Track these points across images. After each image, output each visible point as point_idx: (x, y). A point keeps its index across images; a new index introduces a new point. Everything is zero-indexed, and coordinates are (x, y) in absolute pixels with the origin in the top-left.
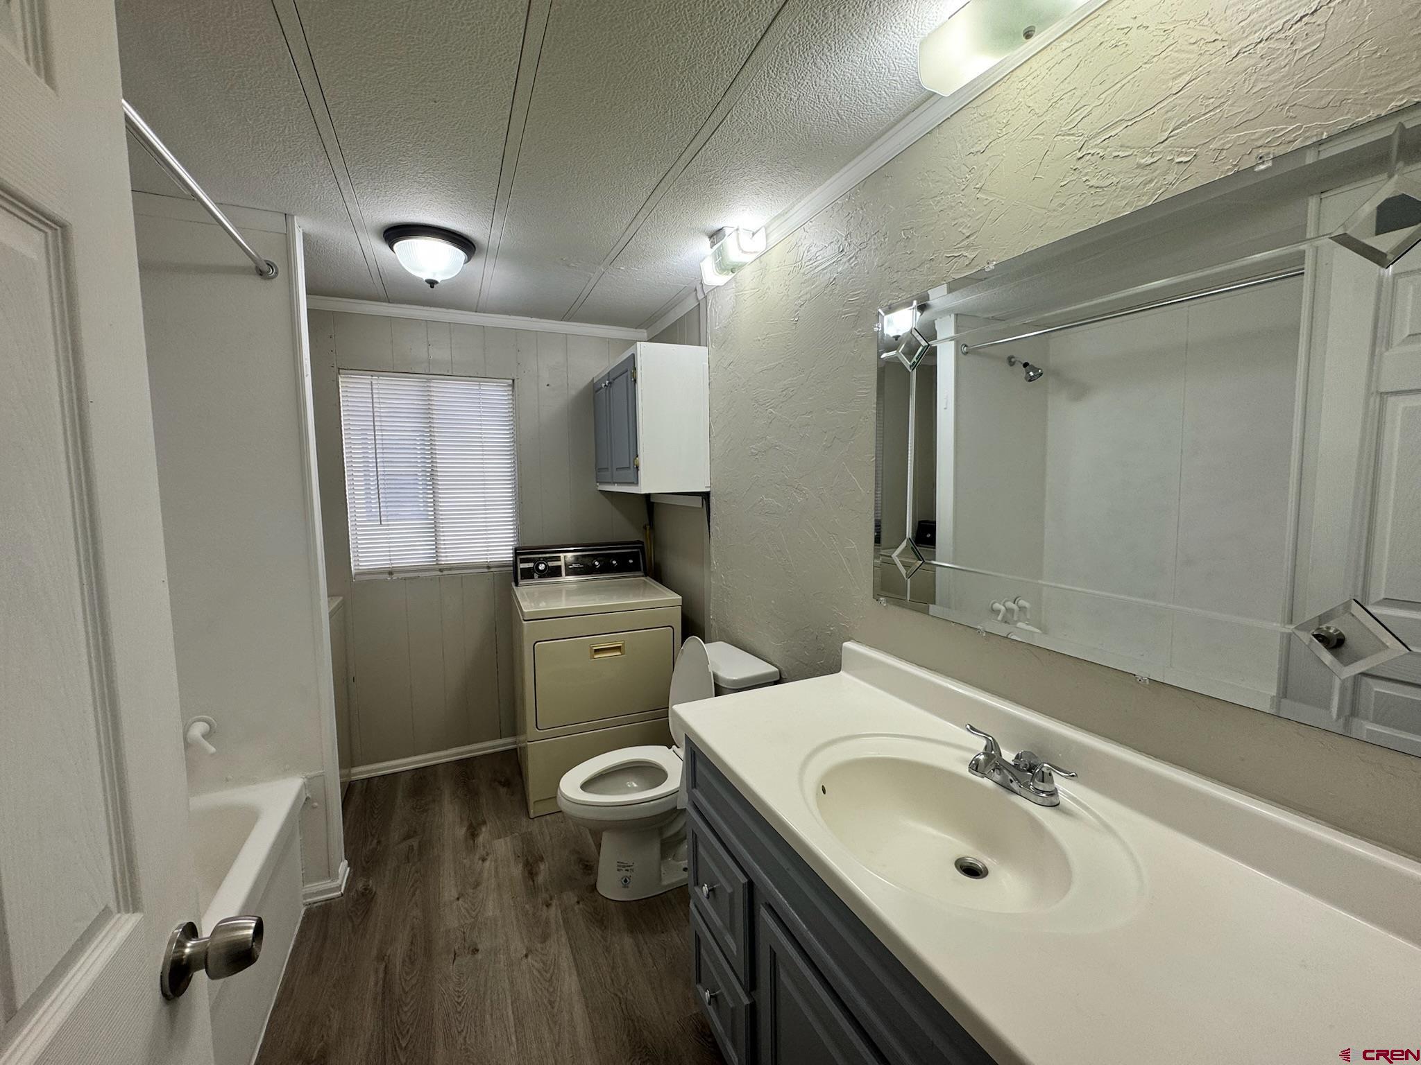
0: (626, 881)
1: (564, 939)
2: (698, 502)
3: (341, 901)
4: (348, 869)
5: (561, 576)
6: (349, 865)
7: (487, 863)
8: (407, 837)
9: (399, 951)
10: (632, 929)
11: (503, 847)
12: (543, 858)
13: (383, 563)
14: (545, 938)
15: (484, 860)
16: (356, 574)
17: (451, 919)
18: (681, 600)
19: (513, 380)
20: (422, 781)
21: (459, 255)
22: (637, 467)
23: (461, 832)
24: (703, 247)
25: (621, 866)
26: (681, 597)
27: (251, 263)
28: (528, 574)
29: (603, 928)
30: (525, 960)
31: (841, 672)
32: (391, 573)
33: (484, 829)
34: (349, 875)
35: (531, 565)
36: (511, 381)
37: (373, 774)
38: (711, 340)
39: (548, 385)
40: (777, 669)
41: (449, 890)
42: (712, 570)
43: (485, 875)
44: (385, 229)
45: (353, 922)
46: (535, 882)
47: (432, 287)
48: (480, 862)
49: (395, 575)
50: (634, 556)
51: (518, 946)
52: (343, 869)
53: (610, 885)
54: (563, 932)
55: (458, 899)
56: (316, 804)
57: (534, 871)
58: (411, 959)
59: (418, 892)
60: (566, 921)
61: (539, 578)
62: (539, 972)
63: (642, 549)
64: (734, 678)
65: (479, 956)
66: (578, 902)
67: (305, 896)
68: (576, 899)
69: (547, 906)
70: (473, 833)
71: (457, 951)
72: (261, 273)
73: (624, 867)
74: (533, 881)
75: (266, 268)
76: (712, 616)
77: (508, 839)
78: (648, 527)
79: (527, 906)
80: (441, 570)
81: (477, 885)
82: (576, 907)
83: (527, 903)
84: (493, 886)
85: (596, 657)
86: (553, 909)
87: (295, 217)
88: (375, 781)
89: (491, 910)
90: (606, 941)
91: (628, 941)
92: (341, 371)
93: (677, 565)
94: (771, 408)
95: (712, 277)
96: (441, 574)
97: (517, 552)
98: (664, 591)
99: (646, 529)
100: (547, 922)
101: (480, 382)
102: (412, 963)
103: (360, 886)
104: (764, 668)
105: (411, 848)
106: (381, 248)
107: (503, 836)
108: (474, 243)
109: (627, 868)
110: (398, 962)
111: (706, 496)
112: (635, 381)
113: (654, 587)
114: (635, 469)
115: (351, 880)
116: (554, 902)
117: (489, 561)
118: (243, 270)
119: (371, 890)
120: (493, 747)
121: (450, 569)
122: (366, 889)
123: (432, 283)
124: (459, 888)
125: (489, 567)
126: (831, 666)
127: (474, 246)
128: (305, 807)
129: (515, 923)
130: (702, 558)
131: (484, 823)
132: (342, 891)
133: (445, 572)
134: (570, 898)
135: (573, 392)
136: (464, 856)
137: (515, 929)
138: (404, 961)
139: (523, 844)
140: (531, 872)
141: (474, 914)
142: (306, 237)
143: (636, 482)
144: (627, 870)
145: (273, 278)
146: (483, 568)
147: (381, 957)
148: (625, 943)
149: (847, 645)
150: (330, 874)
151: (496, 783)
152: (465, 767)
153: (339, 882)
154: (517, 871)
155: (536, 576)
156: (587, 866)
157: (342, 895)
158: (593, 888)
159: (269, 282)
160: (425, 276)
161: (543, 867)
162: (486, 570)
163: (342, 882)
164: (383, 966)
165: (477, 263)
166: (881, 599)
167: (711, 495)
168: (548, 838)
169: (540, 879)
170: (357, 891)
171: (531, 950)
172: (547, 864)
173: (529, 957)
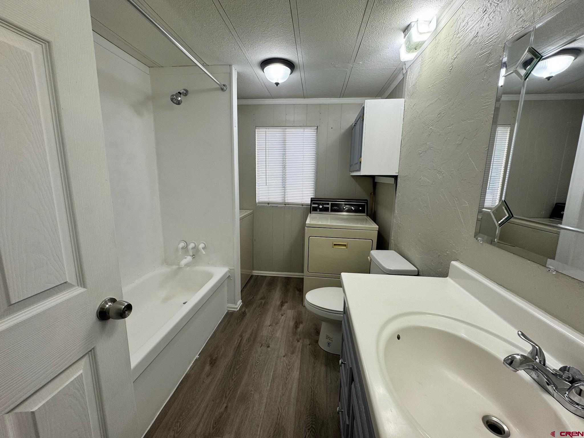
0: (329, 344)
1: (299, 356)
2: (392, 180)
3: (237, 313)
4: (242, 303)
5: (329, 212)
6: (242, 302)
7: (283, 317)
8: (262, 299)
9: (246, 336)
10: (327, 365)
11: (290, 313)
12: (302, 323)
13: (266, 200)
14: (293, 353)
15: (282, 315)
16: (258, 203)
17: (265, 332)
18: (378, 228)
19: (317, 127)
20: (273, 280)
21: (288, 70)
22: (361, 162)
23: (278, 303)
25: (328, 337)
26: (378, 227)
27: (218, 86)
28: (315, 209)
29: (315, 359)
30: (283, 358)
31: (448, 278)
32: (268, 204)
33: (286, 304)
34: (242, 305)
35: (317, 205)
36: (316, 127)
37: (259, 274)
38: (406, 95)
39: (332, 128)
40: (417, 269)
41: (268, 322)
42: (395, 215)
43: (281, 321)
44: (261, 63)
45: (237, 321)
46: (297, 331)
47: (277, 86)
48: (281, 316)
49: (270, 204)
50: (363, 206)
51: (282, 352)
52: (240, 303)
53: (323, 343)
54: (300, 354)
55: (269, 326)
56: (232, 278)
57: (298, 326)
58: (249, 340)
59: (258, 318)
60: (302, 350)
61: (319, 211)
62: (286, 365)
63: (367, 203)
64: (391, 269)
65: (269, 349)
66: (309, 345)
67: (228, 307)
68: (309, 343)
69: (298, 341)
70: (282, 305)
71: (263, 344)
72: (222, 89)
73: (329, 338)
74: (296, 330)
75: (223, 87)
76: (393, 239)
77: (293, 311)
78: (372, 194)
79: (291, 338)
80: (285, 204)
81: (277, 323)
82: (308, 346)
83: (291, 337)
84: (282, 326)
85: (334, 247)
86: (299, 343)
87: (233, 66)
88: (259, 277)
89: (278, 334)
90: (315, 364)
91: (323, 368)
92: (256, 127)
93: (383, 213)
94: (430, 126)
96: (285, 206)
97: (312, 200)
98: (370, 222)
99: (371, 194)
100: (295, 347)
101: (304, 128)
102: (249, 342)
103: (243, 310)
104: (410, 267)
105: (261, 303)
106: (259, 71)
107: (291, 309)
109: (330, 339)
110: (245, 339)
111: (396, 177)
112: (363, 120)
114: (360, 164)
115: (241, 307)
116: (301, 341)
117: (303, 202)
118: (215, 89)
119: (246, 313)
120: (299, 276)
121: (288, 204)
122: (244, 312)
123: (277, 84)
124: (271, 322)
125: (302, 205)
126: (444, 274)
127: (294, 66)
128: (228, 278)
129: (284, 342)
130: (392, 209)
131: (287, 302)
132: (238, 310)
133: (287, 205)
134: (307, 341)
135: (343, 131)
136: (277, 312)
137: (284, 345)
138: (246, 340)
139: (297, 314)
140: (296, 326)
141: (272, 333)
142: (239, 74)
143: (359, 170)
144: (330, 340)
145: (226, 90)
146: (300, 205)
147: (241, 336)
148: (322, 369)
149: (453, 263)
150: (235, 303)
151: (296, 289)
152: (288, 279)
153: (237, 306)
154: (292, 324)
155: (318, 210)
156: (318, 332)
157: (238, 311)
158: (317, 342)
159: (224, 92)
160: (274, 82)
161: (301, 326)
162: (301, 206)
163: (239, 307)
164: (241, 338)
165: (295, 73)
166: (479, 238)
167: (398, 177)
168: (307, 316)
169: (299, 330)
170: (242, 311)
171: (286, 355)
172: (303, 325)
173: (285, 357)
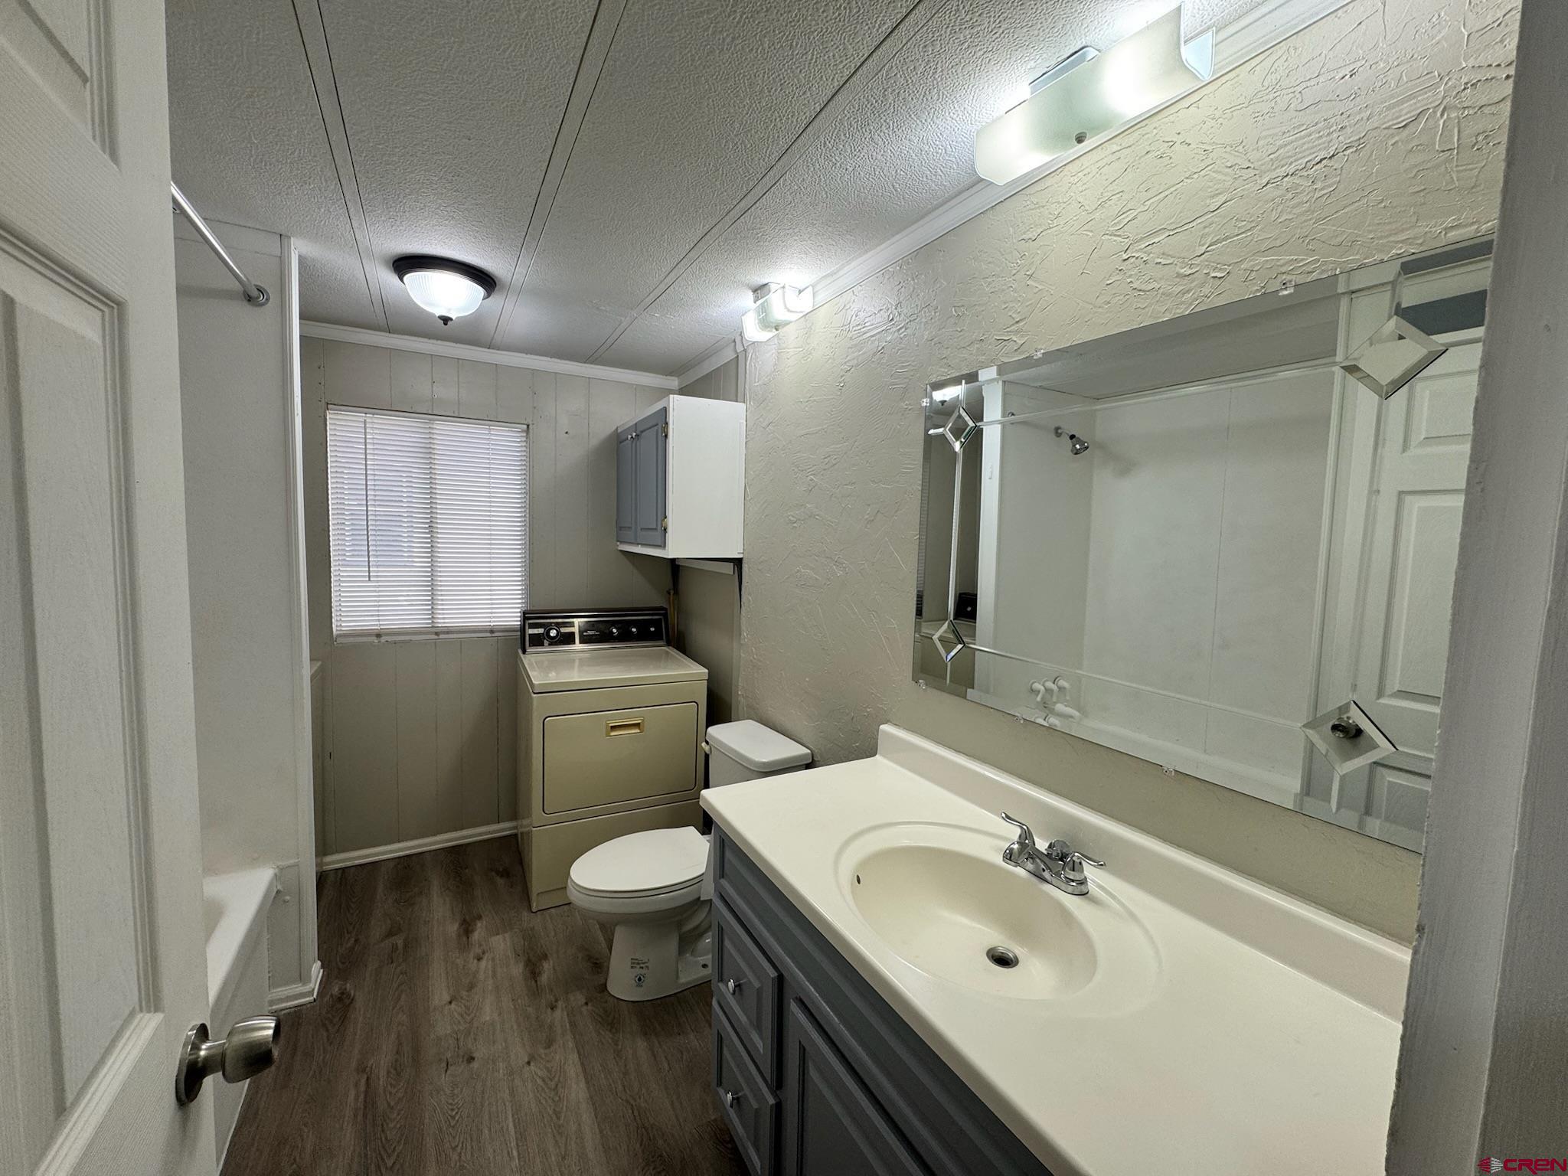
0: (640, 979)
1: (571, 1044)
2: (729, 569)
3: (314, 1007)
4: (322, 971)
5: (574, 643)
6: (323, 967)
7: (483, 963)
8: (390, 934)
9: (382, 1061)
10: (647, 1031)
11: (502, 944)
12: (546, 955)
13: (369, 623)
14: (549, 1043)
15: (479, 959)
16: (338, 636)
17: (443, 1025)
18: (707, 675)
19: (528, 426)
20: (407, 870)
21: (479, 291)
22: (665, 529)
23: (453, 928)
24: (747, 300)
25: (635, 963)
26: (707, 671)
27: (237, 286)
28: (537, 641)
29: (614, 1030)
30: (527, 1068)
31: (877, 756)
32: (378, 636)
33: (479, 924)
34: (322, 977)
35: (541, 631)
36: (525, 426)
37: (348, 864)
38: (750, 398)
39: (567, 433)
40: (809, 751)
41: (439, 993)
42: (742, 642)
43: (481, 976)
44: (395, 259)
45: (327, 1030)
46: (538, 983)
47: (445, 324)
48: (476, 961)
49: (383, 638)
50: (657, 623)
51: (519, 1053)
52: (316, 971)
53: (622, 984)
54: (569, 1037)
55: (450, 1002)
56: (288, 898)
57: (537, 971)
58: (397, 1069)
59: (403, 996)
60: (573, 1025)
61: (549, 645)
62: (543, 1080)
63: (665, 615)
64: (764, 760)
65: (475, 1065)
66: (586, 1004)
67: (272, 1003)
68: (584, 1001)
69: (552, 1009)
70: (467, 929)
71: (450, 1060)
72: (250, 299)
73: (638, 964)
74: (536, 981)
75: (255, 293)
76: (741, 692)
77: (507, 935)
78: (672, 592)
79: (530, 1010)
80: (437, 634)
81: (471, 987)
82: (584, 1009)
83: (529, 1006)
84: (490, 988)
85: (612, 734)
86: (558, 1013)
87: (292, 238)
88: (353, 870)
89: (488, 1013)
90: (617, 1045)
91: (641, 1044)
92: (330, 406)
93: (702, 634)
94: (811, 475)
95: (753, 332)
96: (436, 637)
97: (526, 616)
98: (689, 664)
99: (669, 593)
100: (552, 1026)
101: (490, 426)
102: (399, 1074)
103: (336, 990)
104: (796, 750)
105: (395, 948)
106: (390, 278)
107: (500, 932)
108: (495, 280)
109: (642, 965)
110: (383, 1073)
111: (738, 563)
112: (666, 436)
113: (677, 659)
114: (663, 532)
115: (325, 984)
116: (560, 1004)
117: (492, 624)
118: (227, 295)
119: (348, 995)
120: (490, 833)
121: (448, 633)
122: (343, 993)
123: (446, 320)
124: (452, 989)
125: (492, 632)
126: (869, 750)
127: (495, 283)
128: (276, 901)
129: (515, 1027)
130: (732, 628)
131: (480, 917)
132: (315, 996)
133: (441, 636)
134: (578, 998)
135: (595, 442)
136: (458, 955)
137: (516, 1034)
138: (388, 1072)
139: (524, 940)
140: (533, 971)
141: (468, 1018)
142: (302, 260)
143: (663, 545)
144: (642, 968)
145: (262, 305)
146: (486, 631)
147: (362, 1069)
148: (638, 1048)
149: (882, 727)
150: (303, 977)
151: (493, 873)
152: (456, 852)
153: (312, 985)
154: (517, 970)
155: (546, 643)
156: (596, 963)
157: (315, 1000)
158: (603, 988)
159: (256, 309)
160: (437, 312)
161: (547, 967)
162: (489, 635)
163: (315, 985)
164: (366, 1076)
165: (496, 300)
166: (920, 681)
167: (744, 562)
168: (553, 933)
169: (544, 979)
170: (332, 996)
171: (533, 1057)
172: (551, 962)
173: (532, 1064)
